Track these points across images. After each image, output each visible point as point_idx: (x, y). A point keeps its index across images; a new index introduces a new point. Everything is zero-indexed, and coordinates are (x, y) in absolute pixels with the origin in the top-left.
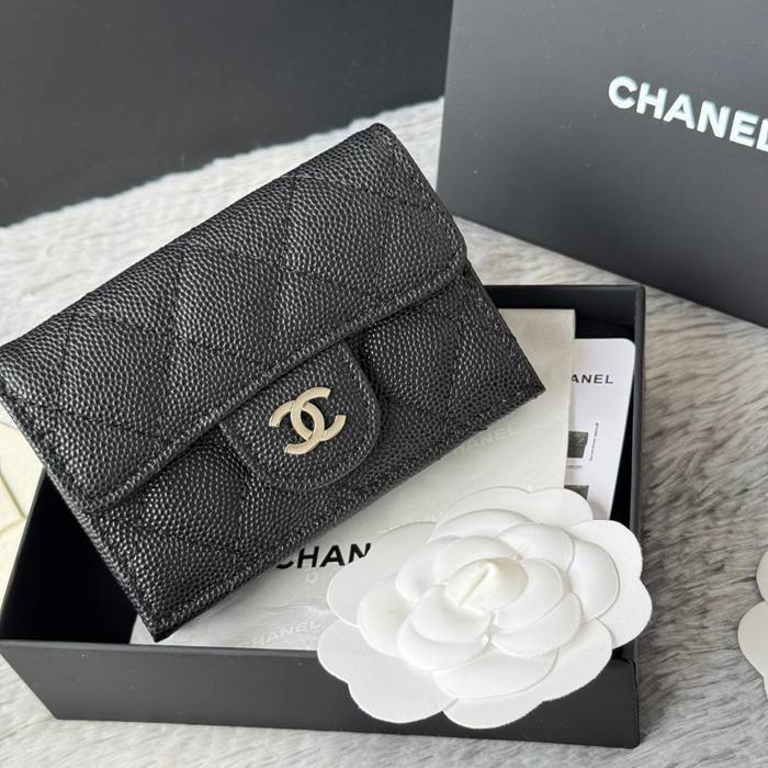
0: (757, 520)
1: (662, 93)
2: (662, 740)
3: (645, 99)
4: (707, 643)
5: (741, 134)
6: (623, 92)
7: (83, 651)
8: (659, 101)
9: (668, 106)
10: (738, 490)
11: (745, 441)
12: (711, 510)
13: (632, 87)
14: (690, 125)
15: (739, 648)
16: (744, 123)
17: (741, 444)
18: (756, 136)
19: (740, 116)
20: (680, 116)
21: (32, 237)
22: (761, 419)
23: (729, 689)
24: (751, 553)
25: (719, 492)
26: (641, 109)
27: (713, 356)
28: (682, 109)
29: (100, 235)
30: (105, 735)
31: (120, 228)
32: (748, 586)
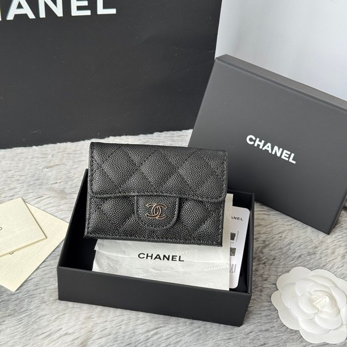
0: (277, 268)
1: (263, 142)
2: (249, 324)
3: (257, 142)
4: (262, 300)
5: (285, 156)
6: (251, 140)
7: (86, 273)
8: (262, 144)
9: (264, 146)
10: (273, 258)
11: (275, 245)
12: (264, 263)
13: (254, 138)
14: (270, 152)
15: (271, 302)
16: (286, 153)
17: (273, 246)
18: (289, 158)
19: (285, 151)
20: (267, 149)
21: (46, 150)
22: (278, 240)
23: (268, 313)
24: (275, 277)
25: (267, 258)
26: (256, 145)
27: (266, 220)
28: (268, 147)
29: (69, 154)
30: (75, 306)
31: (77, 152)
32: (274, 286)
